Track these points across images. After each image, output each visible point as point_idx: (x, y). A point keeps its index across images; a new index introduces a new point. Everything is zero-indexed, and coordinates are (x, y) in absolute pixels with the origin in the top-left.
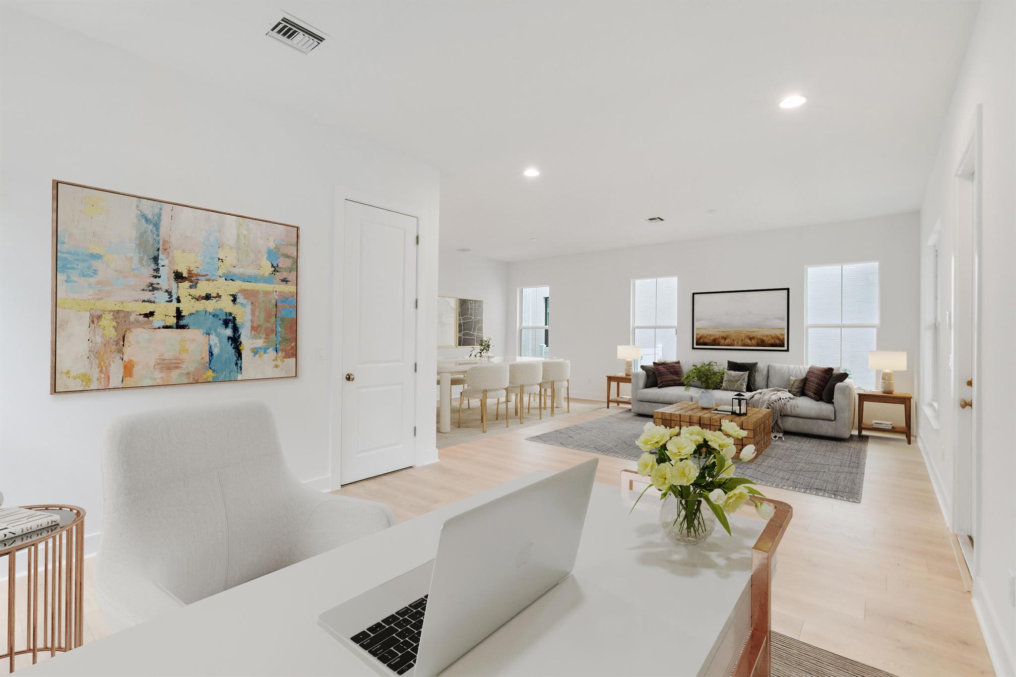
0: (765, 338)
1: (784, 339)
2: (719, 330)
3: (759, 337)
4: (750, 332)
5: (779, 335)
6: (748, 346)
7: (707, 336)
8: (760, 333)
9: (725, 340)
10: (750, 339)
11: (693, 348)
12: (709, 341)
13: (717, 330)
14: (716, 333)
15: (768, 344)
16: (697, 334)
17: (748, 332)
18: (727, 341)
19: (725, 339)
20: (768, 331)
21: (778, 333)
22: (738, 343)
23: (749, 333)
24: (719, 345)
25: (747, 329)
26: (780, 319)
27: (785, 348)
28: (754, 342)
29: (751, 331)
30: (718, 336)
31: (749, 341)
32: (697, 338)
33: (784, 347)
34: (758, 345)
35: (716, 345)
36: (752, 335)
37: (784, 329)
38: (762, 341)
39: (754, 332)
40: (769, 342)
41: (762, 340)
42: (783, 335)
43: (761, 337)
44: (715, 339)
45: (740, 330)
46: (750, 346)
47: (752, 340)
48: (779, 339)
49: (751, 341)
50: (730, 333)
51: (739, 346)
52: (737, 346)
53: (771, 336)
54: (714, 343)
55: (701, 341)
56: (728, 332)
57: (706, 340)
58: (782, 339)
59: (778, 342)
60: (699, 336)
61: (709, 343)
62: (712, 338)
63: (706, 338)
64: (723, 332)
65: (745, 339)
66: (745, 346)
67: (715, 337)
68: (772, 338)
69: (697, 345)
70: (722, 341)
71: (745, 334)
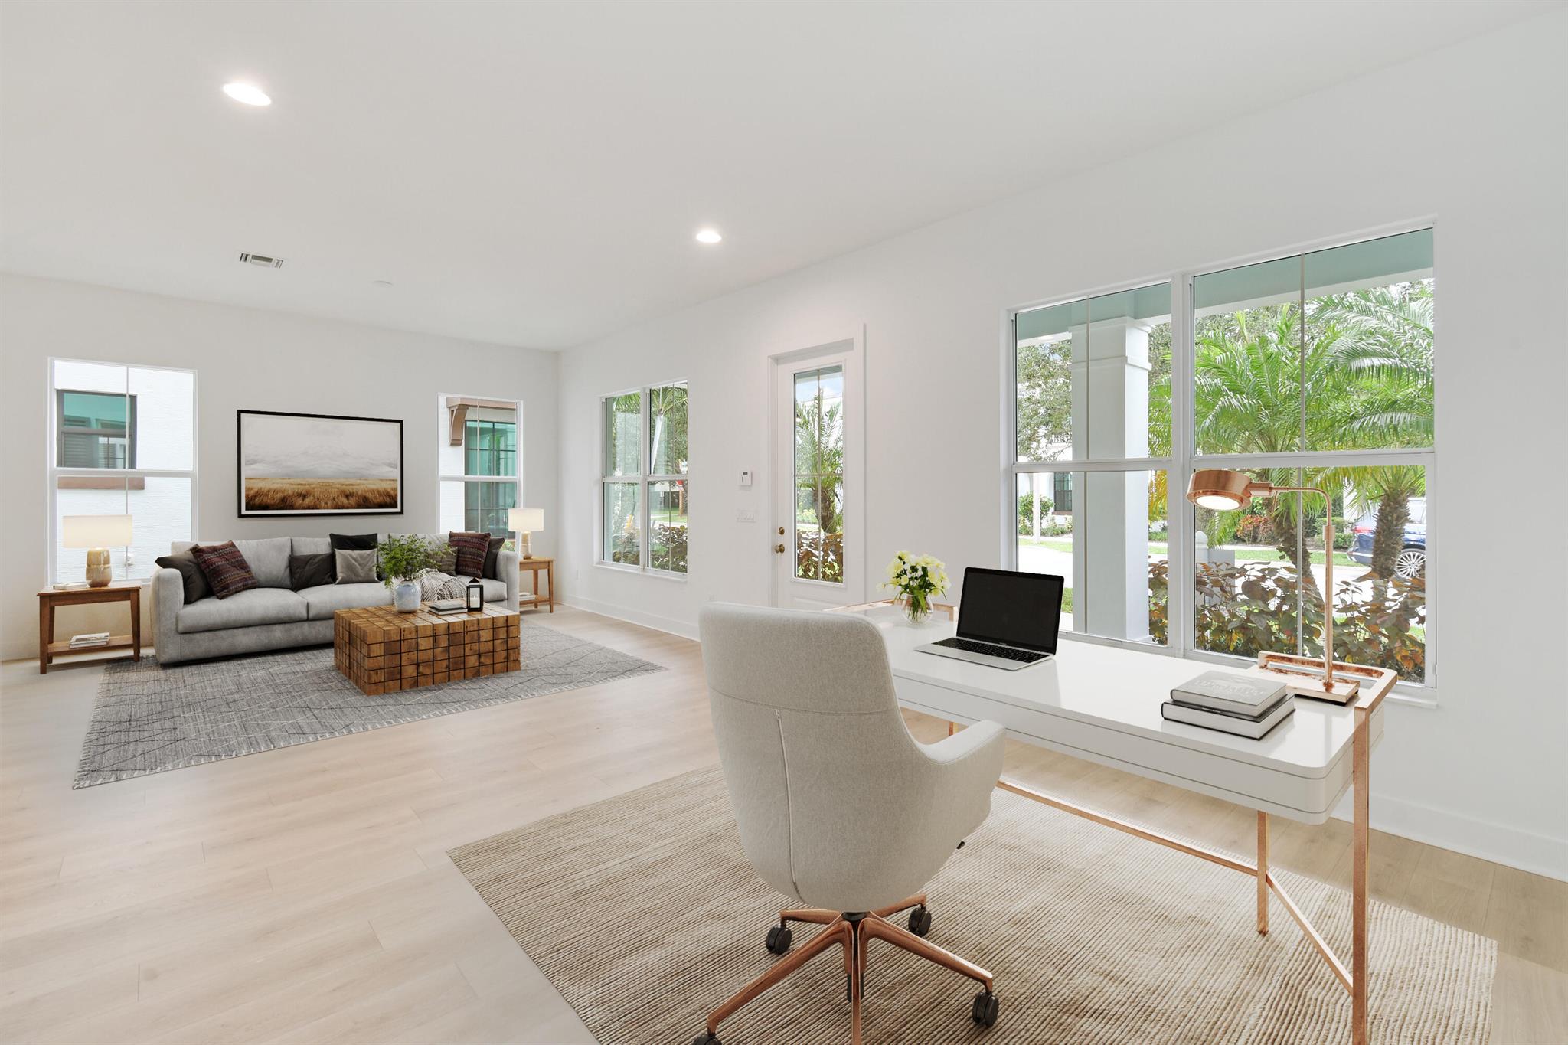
0: (369, 495)
1: (396, 495)
2: (292, 481)
3: (360, 493)
4: (346, 485)
5: (389, 490)
6: (343, 508)
7: (269, 491)
8: (362, 487)
9: (303, 500)
10: (347, 496)
11: (240, 516)
12: (272, 502)
13: (289, 481)
14: (288, 486)
15: (374, 504)
16: (248, 489)
17: (343, 485)
18: (307, 501)
19: (304, 497)
20: (374, 484)
21: (386, 486)
22: (326, 503)
23: (344, 487)
24: (292, 508)
25: (342, 481)
26: (390, 465)
27: (398, 510)
28: (352, 501)
29: (347, 483)
30: (290, 493)
31: (345, 501)
32: (247, 496)
33: (397, 507)
34: (359, 507)
35: (286, 509)
36: (349, 489)
37: (396, 480)
38: (366, 499)
39: (352, 485)
40: (375, 501)
41: (365, 497)
42: (395, 490)
43: (364, 494)
44: (284, 498)
45: (330, 481)
46: (348, 508)
47: (350, 498)
48: (390, 496)
49: (348, 499)
50: (313, 486)
51: (328, 508)
52: (324, 508)
53: (378, 491)
54: (282, 505)
55: (258, 501)
56: (309, 485)
57: (267, 500)
58: (394, 495)
59: (388, 500)
60: (252, 493)
61: (273, 505)
62: (279, 495)
63: (267, 495)
64: (299, 485)
65: (338, 496)
66: (339, 508)
67: (286, 494)
68: (380, 494)
69: (247, 509)
70: (299, 501)
71: (338, 488)
